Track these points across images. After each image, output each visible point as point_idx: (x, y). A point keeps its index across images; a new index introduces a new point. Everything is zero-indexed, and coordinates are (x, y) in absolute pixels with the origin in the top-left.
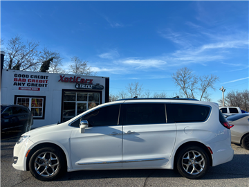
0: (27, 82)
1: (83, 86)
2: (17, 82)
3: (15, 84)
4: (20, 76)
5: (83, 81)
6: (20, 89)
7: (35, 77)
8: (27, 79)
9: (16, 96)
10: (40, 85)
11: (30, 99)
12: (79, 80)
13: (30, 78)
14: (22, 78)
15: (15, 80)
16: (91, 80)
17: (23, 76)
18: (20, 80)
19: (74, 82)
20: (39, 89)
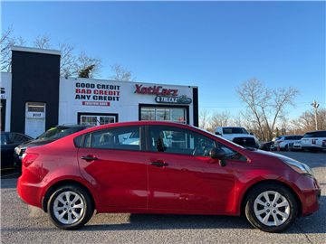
0: (92, 94)
1: (165, 99)
2: (80, 94)
3: (77, 97)
4: (83, 85)
5: (166, 93)
6: (84, 103)
7: (103, 86)
8: (92, 90)
9: (79, 114)
10: (110, 99)
11: (98, 118)
12: (160, 91)
13: (96, 88)
14: (85, 88)
15: (77, 91)
16: (175, 91)
17: (88, 85)
18: (83, 91)
19: (153, 93)
20: (109, 104)
